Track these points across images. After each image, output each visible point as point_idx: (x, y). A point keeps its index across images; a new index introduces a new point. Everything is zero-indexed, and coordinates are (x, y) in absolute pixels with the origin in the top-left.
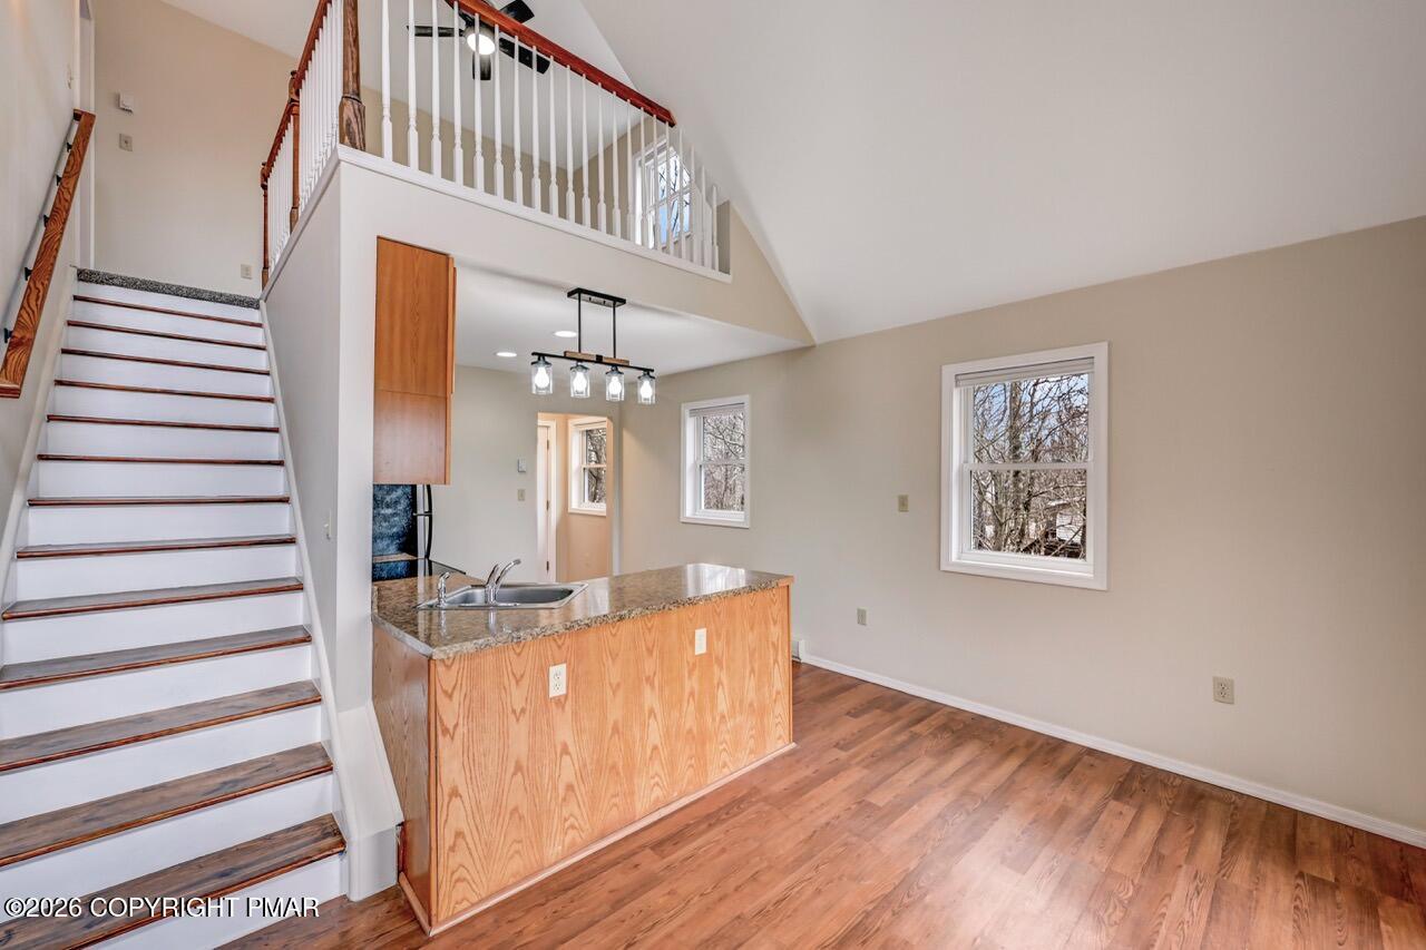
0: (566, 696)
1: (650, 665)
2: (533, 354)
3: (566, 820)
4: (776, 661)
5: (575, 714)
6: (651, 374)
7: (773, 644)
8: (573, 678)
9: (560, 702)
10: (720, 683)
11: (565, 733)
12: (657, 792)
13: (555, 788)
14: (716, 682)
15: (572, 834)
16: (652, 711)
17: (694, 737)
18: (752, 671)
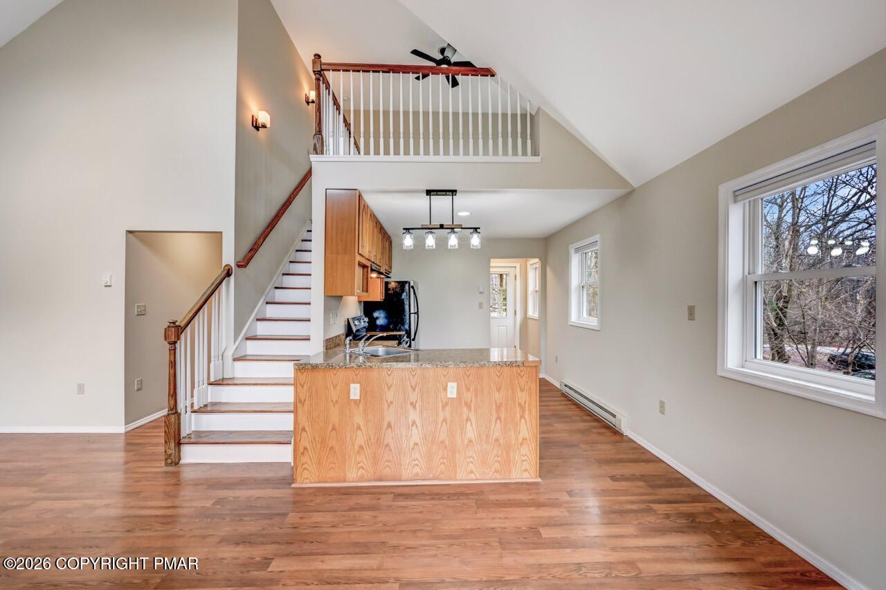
0: (360, 400)
1: (413, 396)
2: (404, 229)
3: (359, 463)
4: (522, 417)
5: (365, 411)
6: (478, 230)
7: (520, 404)
8: (363, 392)
9: (357, 402)
10: (468, 419)
11: (359, 419)
12: (416, 470)
13: (353, 445)
14: (465, 418)
15: (361, 471)
16: (414, 423)
17: (446, 447)
18: (499, 418)
